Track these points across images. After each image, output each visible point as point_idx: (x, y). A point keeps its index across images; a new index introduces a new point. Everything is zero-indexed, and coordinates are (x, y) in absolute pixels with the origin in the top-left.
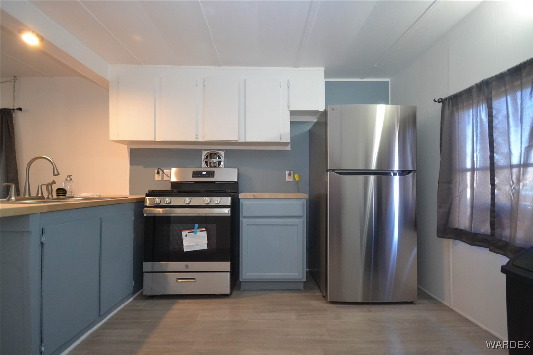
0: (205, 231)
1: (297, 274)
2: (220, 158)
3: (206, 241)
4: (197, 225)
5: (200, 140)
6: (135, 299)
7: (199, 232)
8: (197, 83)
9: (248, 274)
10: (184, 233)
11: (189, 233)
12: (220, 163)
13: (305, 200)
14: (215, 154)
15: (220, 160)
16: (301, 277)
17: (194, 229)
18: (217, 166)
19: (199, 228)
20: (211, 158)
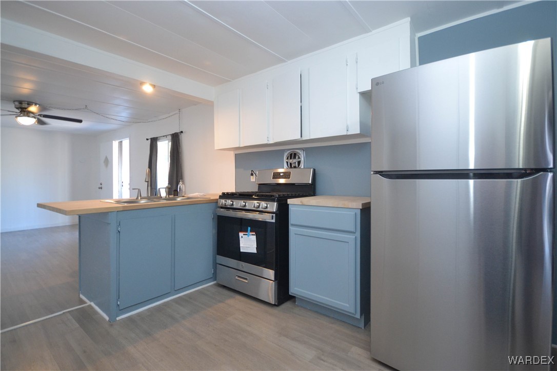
0: (254, 235)
1: (348, 305)
2: (299, 158)
3: (255, 246)
4: (249, 228)
5: (271, 142)
6: (215, 284)
7: (250, 235)
8: (267, 86)
9: (296, 289)
10: (241, 234)
11: (244, 235)
12: (299, 163)
13: (360, 210)
14: (295, 154)
15: (299, 160)
16: (352, 311)
17: (247, 231)
18: (297, 166)
19: (251, 231)
20: (291, 158)
